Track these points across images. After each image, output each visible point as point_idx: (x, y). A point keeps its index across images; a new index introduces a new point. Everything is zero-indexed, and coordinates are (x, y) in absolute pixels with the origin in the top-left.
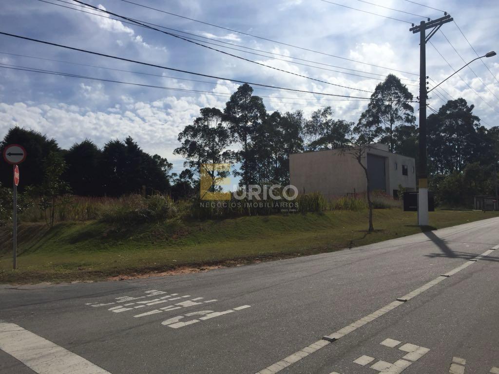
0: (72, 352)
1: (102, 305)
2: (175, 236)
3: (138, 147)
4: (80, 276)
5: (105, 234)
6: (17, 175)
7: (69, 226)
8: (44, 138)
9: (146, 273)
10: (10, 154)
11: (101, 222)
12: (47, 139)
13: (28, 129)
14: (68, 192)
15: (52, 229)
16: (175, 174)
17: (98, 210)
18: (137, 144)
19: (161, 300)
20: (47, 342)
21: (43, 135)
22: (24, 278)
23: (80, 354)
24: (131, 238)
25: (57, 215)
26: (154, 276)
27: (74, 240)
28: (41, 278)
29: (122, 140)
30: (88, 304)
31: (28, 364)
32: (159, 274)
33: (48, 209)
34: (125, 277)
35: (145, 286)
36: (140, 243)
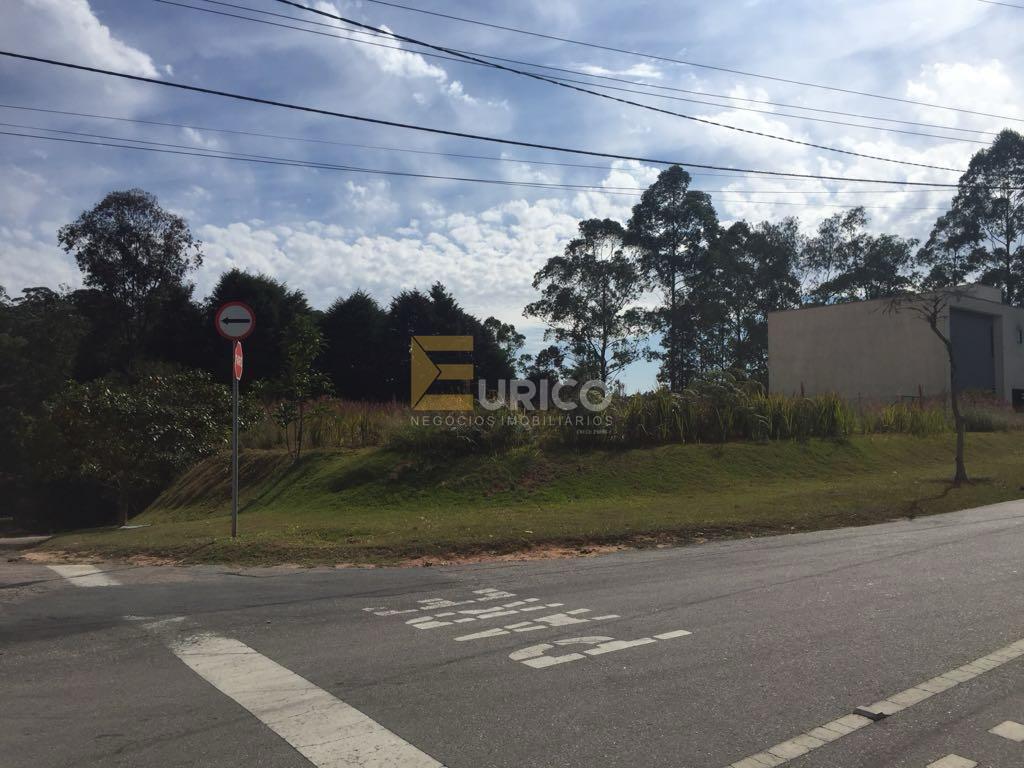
0: (343, 700)
1: (393, 612)
2: (529, 482)
3: (455, 303)
4: (351, 555)
5: (394, 476)
6: (239, 360)
7: (329, 458)
8: (282, 289)
9: (473, 553)
10: (227, 321)
11: (385, 451)
12: (288, 291)
13: (254, 273)
14: (326, 392)
15: (299, 462)
16: (528, 357)
17: (381, 428)
18: (453, 297)
19: (506, 610)
20: (296, 679)
21: (280, 284)
22: (253, 554)
23: (357, 706)
24: (443, 483)
25: (306, 436)
26: (490, 562)
27: (339, 485)
28: (282, 555)
29: (425, 291)
30: (367, 609)
31: (265, 719)
32: (499, 558)
33: (291, 425)
34: (434, 560)
35: (473, 580)
36: (460, 495)
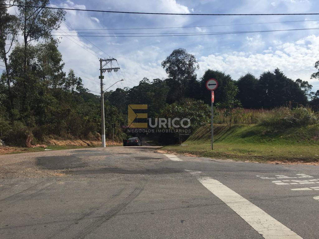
0: (253, 203)
1: (267, 178)
2: (315, 137)
3: (284, 75)
4: (250, 158)
5: (263, 133)
6: (213, 97)
7: (240, 127)
8: (224, 74)
9: (294, 161)
10: (209, 85)
11: (260, 125)
12: (225, 75)
13: (215, 70)
14: (239, 106)
15: (230, 128)
16: (313, 93)
17: (258, 118)
18: (283, 73)
19: (310, 182)
20: (237, 194)
21: (223, 73)
22: (218, 155)
23: (258, 206)
24: (282, 137)
25: (233, 120)
26: (301, 164)
27: (244, 136)
28: (227, 156)
29: (272, 71)
30: (257, 176)
31: (229, 205)
32: (305, 164)
33: (228, 116)
34: (279, 162)
35: (295, 170)
36: (288, 141)
